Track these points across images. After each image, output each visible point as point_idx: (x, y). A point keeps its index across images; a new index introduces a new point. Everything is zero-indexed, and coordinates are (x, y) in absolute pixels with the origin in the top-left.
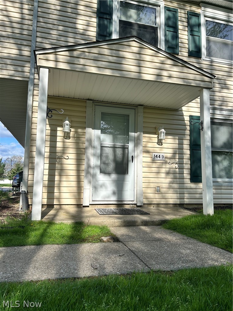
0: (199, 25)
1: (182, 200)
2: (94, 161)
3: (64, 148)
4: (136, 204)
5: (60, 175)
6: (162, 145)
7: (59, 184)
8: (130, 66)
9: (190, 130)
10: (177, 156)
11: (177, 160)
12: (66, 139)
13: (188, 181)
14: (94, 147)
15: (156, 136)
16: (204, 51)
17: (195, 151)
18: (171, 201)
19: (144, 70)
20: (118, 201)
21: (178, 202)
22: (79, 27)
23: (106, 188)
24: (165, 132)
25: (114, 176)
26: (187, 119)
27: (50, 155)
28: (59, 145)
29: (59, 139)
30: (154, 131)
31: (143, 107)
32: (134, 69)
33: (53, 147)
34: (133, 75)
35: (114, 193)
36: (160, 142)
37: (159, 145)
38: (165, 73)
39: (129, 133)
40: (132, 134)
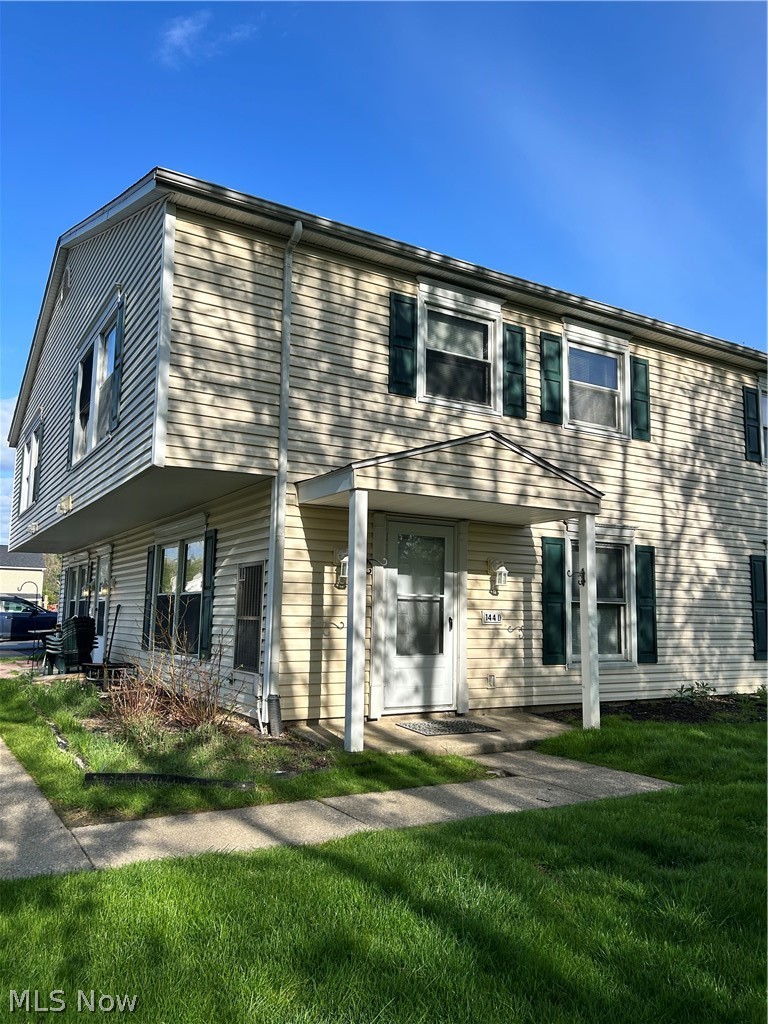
0: (559, 353)
1: (529, 699)
2: (385, 629)
3: (334, 606)
4: (455, 711)
5: (328, 661)
6: (497, 594)
7: (327, 678)
8: (482, 479)
9: (543, 566)
10: (521, 615)
11: (522, 623)
12: (339, 588)
13: (537, 662)
14: (386, 603)
15: (488, 577)
16: (566, 408)
17: (549, 604)
18: (510, 703)
19: (502, 487)
20: (423, 707)
21: (522, 702)
22: (357, 364)
23: (404, 680)
24: (507, 572)
25: (417, 658)
26: (537, 542)
27: (313, 621)
28: (327, 600)
29: (327, 589)
30: (484, 567)
31: (468, 523)
32: (487, 485)
33: (317, 604)
34: (485, 496)
35: (417, 690)
36: (494, 590)
37: (493, 594)
38: (531, 491)
39: (446, 573)
40: (449, 574)
